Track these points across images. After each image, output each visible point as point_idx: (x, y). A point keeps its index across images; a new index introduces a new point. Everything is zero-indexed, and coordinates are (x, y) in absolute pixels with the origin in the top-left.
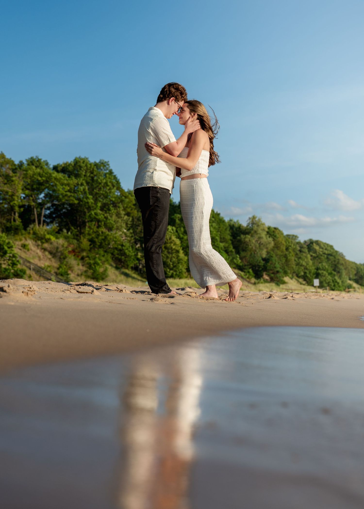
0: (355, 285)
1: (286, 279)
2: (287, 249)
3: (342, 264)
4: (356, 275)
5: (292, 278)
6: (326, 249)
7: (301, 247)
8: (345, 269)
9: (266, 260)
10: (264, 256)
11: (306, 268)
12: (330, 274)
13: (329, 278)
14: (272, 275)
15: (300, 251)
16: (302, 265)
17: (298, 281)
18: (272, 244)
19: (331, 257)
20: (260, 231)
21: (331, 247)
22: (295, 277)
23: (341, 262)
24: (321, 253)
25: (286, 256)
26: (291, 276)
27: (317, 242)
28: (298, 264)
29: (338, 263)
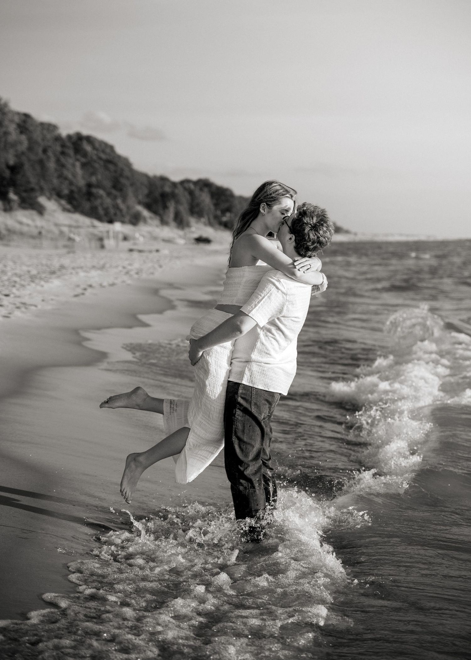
0: (145, 213)
1: (42, 200)
2: (45, 151)
3: (128, 178)
4: (148, 196)
5: (49, 199)
6: (103, 152)
7: (63, 146)
8: (132, 185)
9: (14, 169)
10: (12, 162)
11: (71, 183)
12: (109, 194)
13: (108, 201)
14: (24, 195)
15: (63, 153)
16: (66, 178)
17: (60, 204)
18: (25, 144)
19: (111, 167)
20: (6, 123)
21: (112, 148)
22: (55, 197)
23: (127, 173)
24: (95, 157)
25: (41, 163)
26: (48, 194)
27: (89, 139)
28: (61, 176)
29: (121, 175)
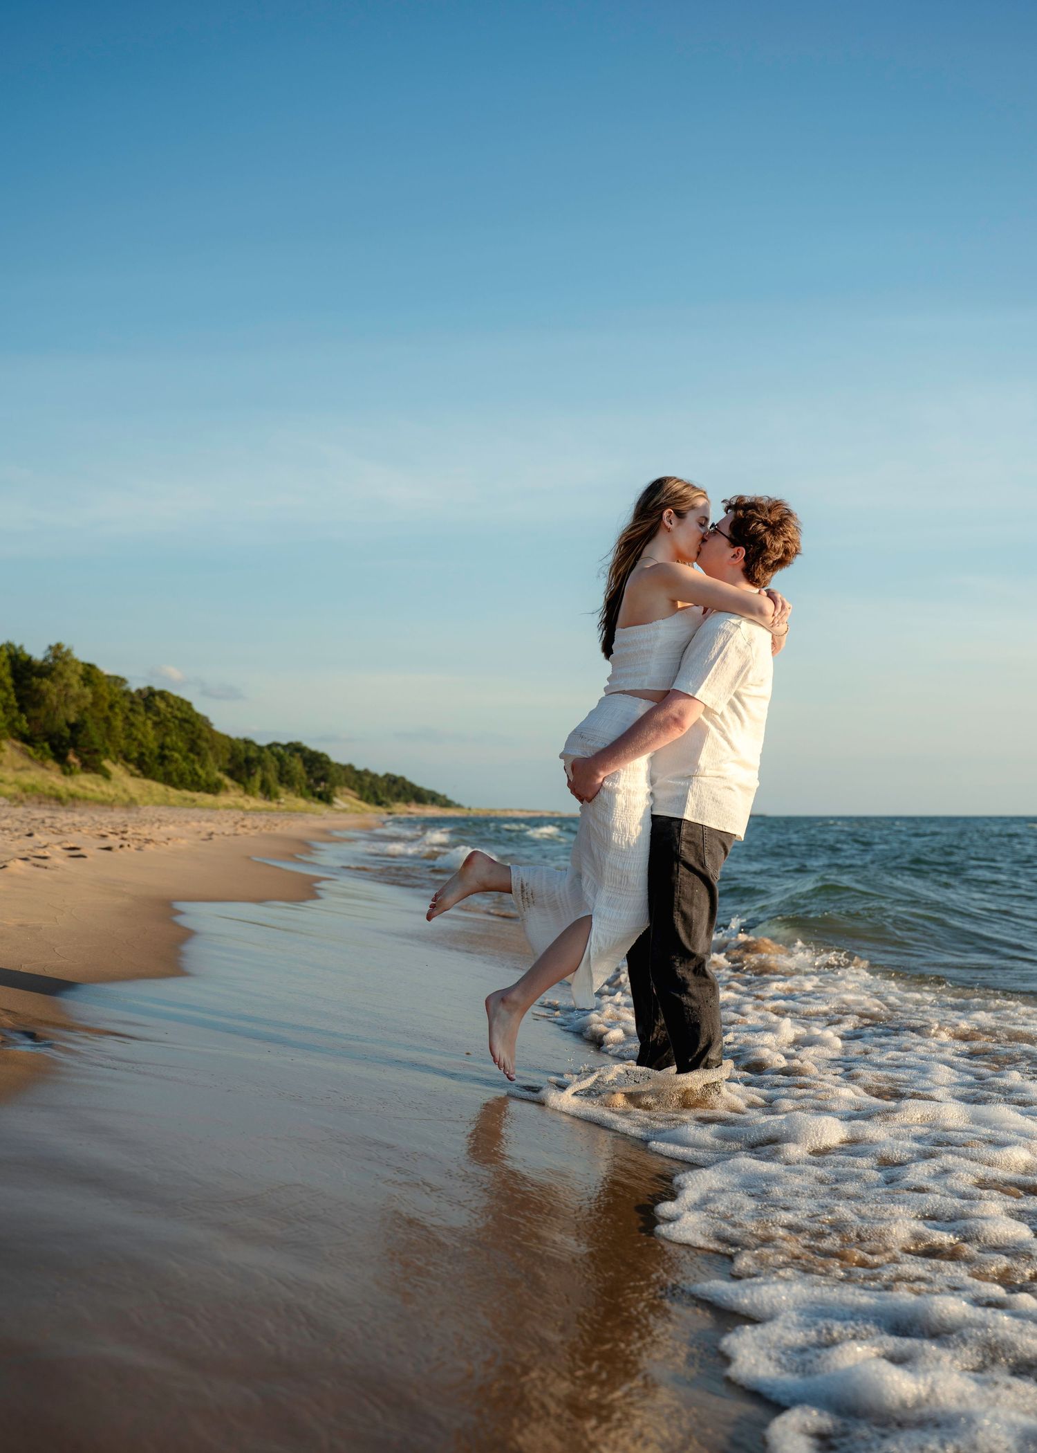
0: (227, 781)
1: (107, 763)
2: (111, 707)
3: (207, 740)
4: (230, 761)
5: (115, 763)
6: (179, 709)
7: (132, 702)
8: (211, 748)
9: (74, 727)
10: (72, 720)
11: (141, 745)
12: (185, 758)
13: (184, 766)
14: (86, 757)
15: (132, 710)
16: (135, 739)
17: (127, 769)
18: (90, 698)
19: (186, 725)
20: (68, 673)
21: (189, 704)
22: (121, 760)
23: (206, 734)
24: (169, 716)
25: (107, 720)
26: (113, 757)
27: (163, 695)
28: (129, 736)
29: (199, 737)
